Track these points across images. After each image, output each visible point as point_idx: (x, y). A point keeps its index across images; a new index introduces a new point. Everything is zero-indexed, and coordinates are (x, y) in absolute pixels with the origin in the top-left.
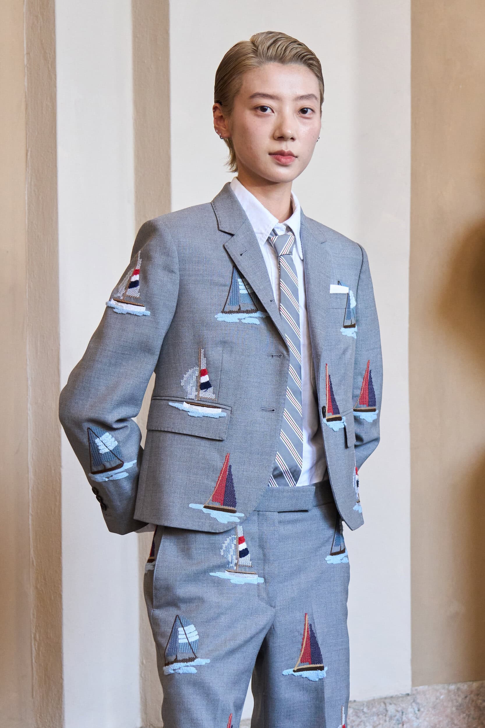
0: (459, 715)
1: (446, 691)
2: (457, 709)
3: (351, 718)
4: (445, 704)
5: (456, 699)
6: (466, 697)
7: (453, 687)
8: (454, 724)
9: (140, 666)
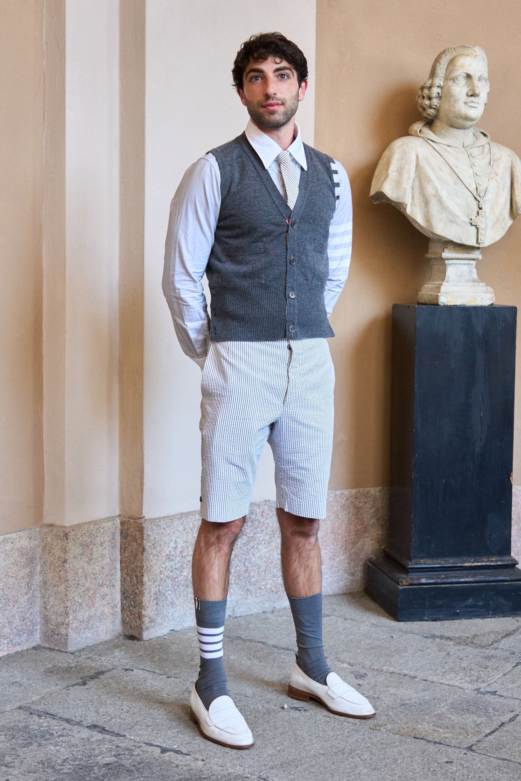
0: (343, 512)
1: (333, 495)
2: (341, 508)
3: (267, 512)
4: (333, 504)
5: (340, 501)
6: (347, 500)
7: (338, 492)
8: (339, 518)
9: (119, 472)
